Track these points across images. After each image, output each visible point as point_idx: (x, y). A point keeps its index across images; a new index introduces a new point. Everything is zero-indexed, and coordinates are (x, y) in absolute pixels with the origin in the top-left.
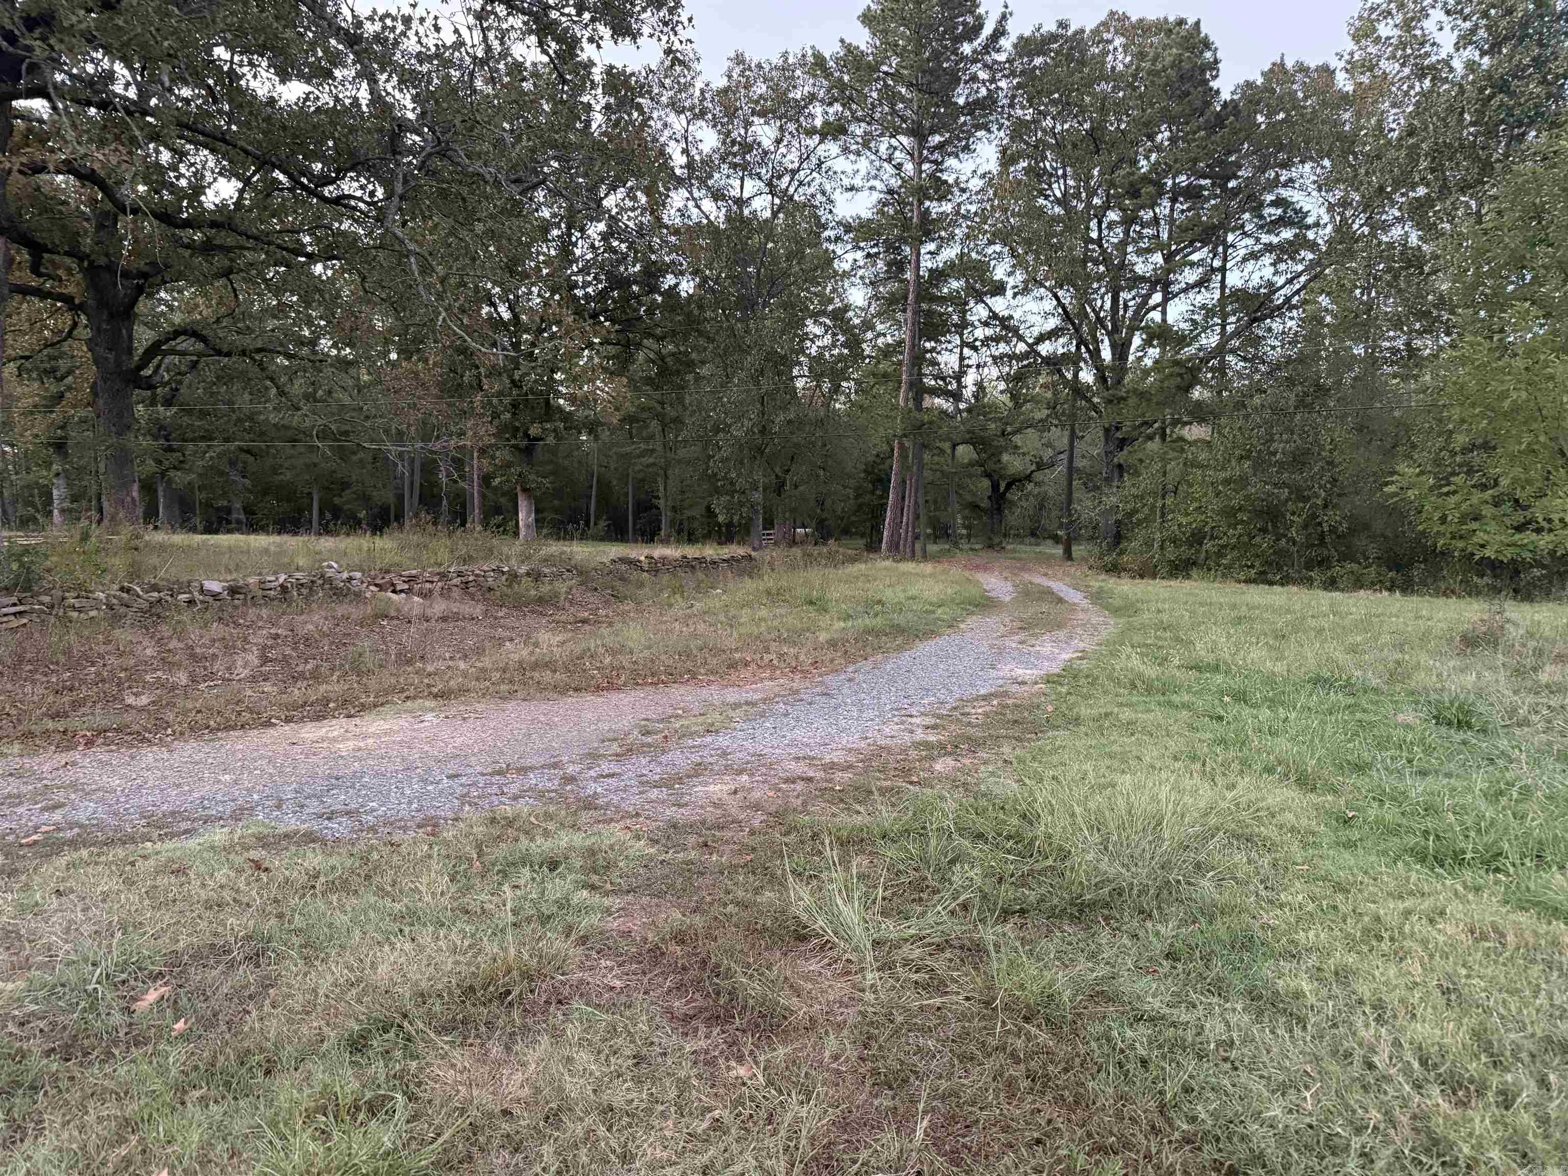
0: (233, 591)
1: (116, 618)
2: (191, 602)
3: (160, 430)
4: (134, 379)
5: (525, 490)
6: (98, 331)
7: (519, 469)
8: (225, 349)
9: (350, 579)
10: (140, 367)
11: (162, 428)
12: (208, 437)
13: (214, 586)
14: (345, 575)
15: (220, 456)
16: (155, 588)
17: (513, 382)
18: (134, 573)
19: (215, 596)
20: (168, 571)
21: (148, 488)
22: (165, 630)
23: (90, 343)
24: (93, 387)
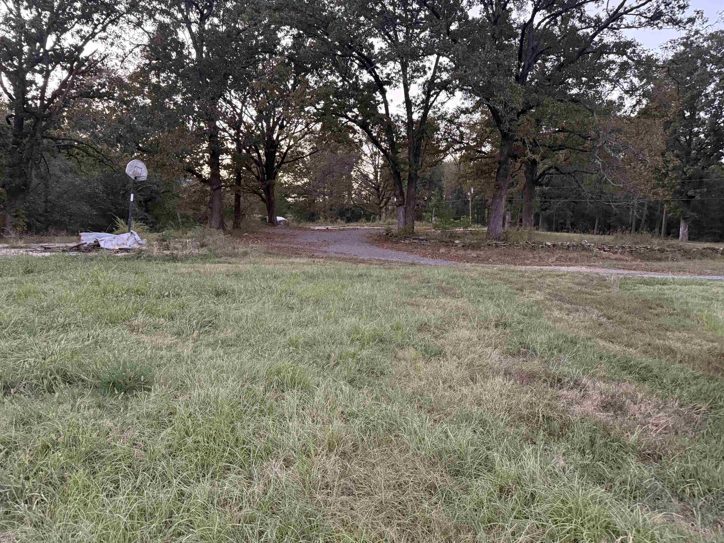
0: (554, 245)
1: (524, 249)
2: (542, 247)
3: (544, 195)
4: (536, 183)
5: (684, 219)
6: (528, 168)
7: (682, 209)
8: (564, 172)
9: (590, 246)
10: (538, 179)
11: (544, 194)
12: (559, 197)
13: (549, 244)
14: (588, 244)
15: (563, 204)
16: (534, 243)
17: (683, 172)
18: (530, 239)
19: (549, 246)
20: (537, 239)
21: (537, 215)
22: (535, 253)
23: (525, 173)
24: (525, 185)
